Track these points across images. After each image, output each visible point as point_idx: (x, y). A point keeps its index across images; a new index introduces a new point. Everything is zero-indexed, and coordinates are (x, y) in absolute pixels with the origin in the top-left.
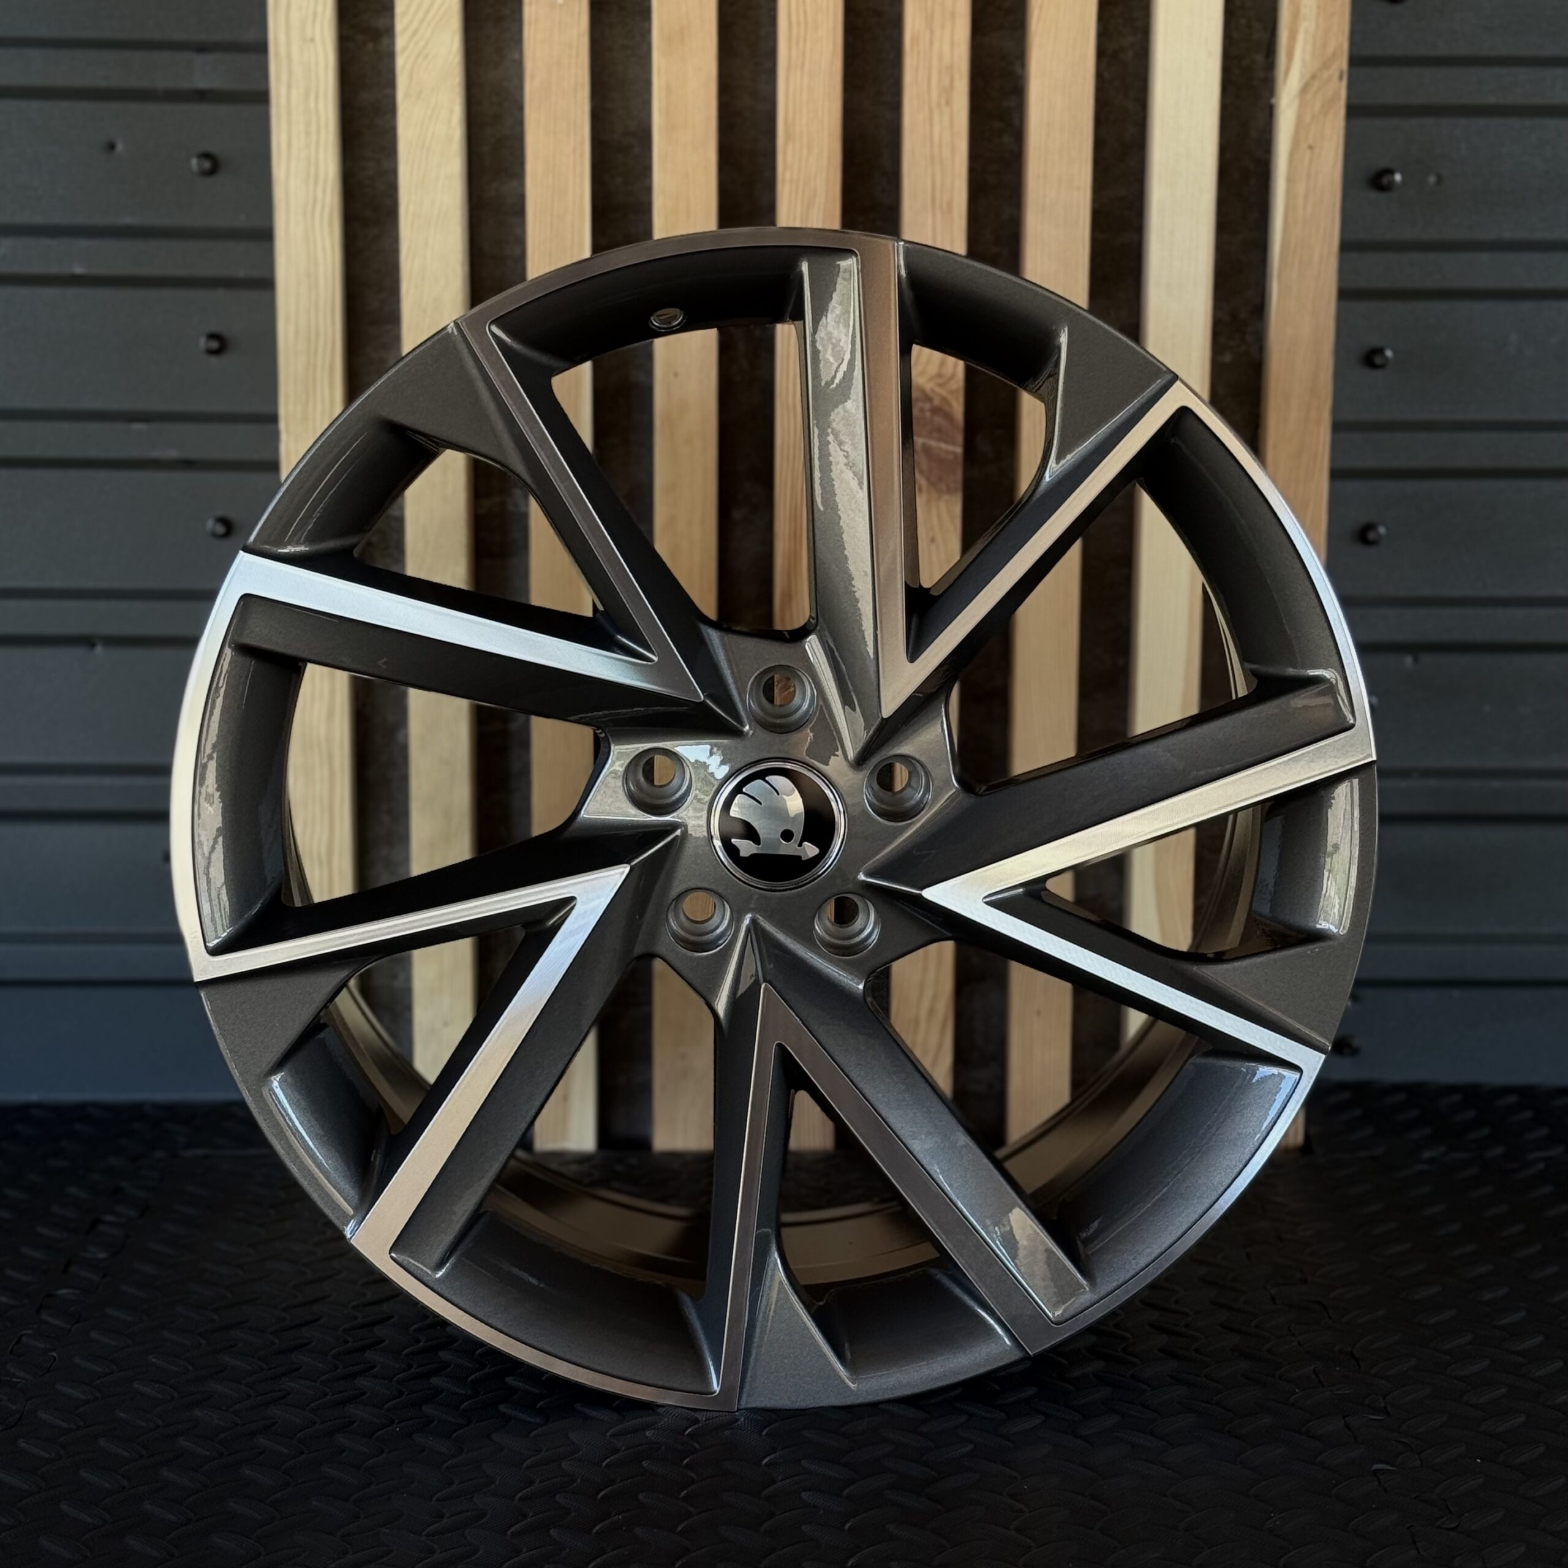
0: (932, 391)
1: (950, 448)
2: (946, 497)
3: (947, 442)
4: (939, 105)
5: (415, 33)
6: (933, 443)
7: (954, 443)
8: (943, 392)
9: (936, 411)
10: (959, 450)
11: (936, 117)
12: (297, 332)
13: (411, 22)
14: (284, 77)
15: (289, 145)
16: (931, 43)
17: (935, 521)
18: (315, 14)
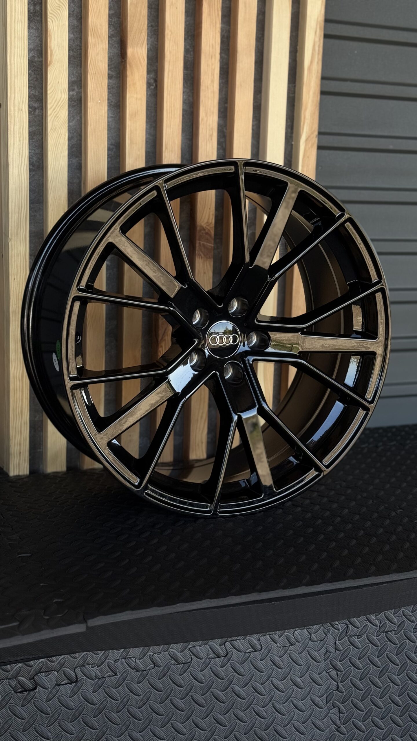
0: (205, 227)
1: (210, 245)
2: (209, 260)
3: (209, 243)
4: (209, 140)
5: (54, 109)
6: (205, 243)
7: (211, 244)
8: (209, 228)
9: (207, 233)
10: (212, 245)
11: (208, 145)
12: (15, 206)
13: (53, 106)
14: (13, 121)
15: (14, 144)
16: (207, 121)
17: (206, 267)
18: (23, 102)
